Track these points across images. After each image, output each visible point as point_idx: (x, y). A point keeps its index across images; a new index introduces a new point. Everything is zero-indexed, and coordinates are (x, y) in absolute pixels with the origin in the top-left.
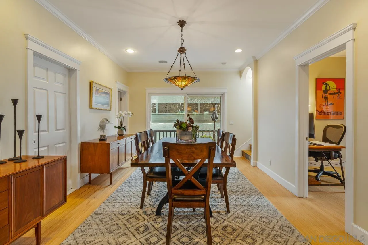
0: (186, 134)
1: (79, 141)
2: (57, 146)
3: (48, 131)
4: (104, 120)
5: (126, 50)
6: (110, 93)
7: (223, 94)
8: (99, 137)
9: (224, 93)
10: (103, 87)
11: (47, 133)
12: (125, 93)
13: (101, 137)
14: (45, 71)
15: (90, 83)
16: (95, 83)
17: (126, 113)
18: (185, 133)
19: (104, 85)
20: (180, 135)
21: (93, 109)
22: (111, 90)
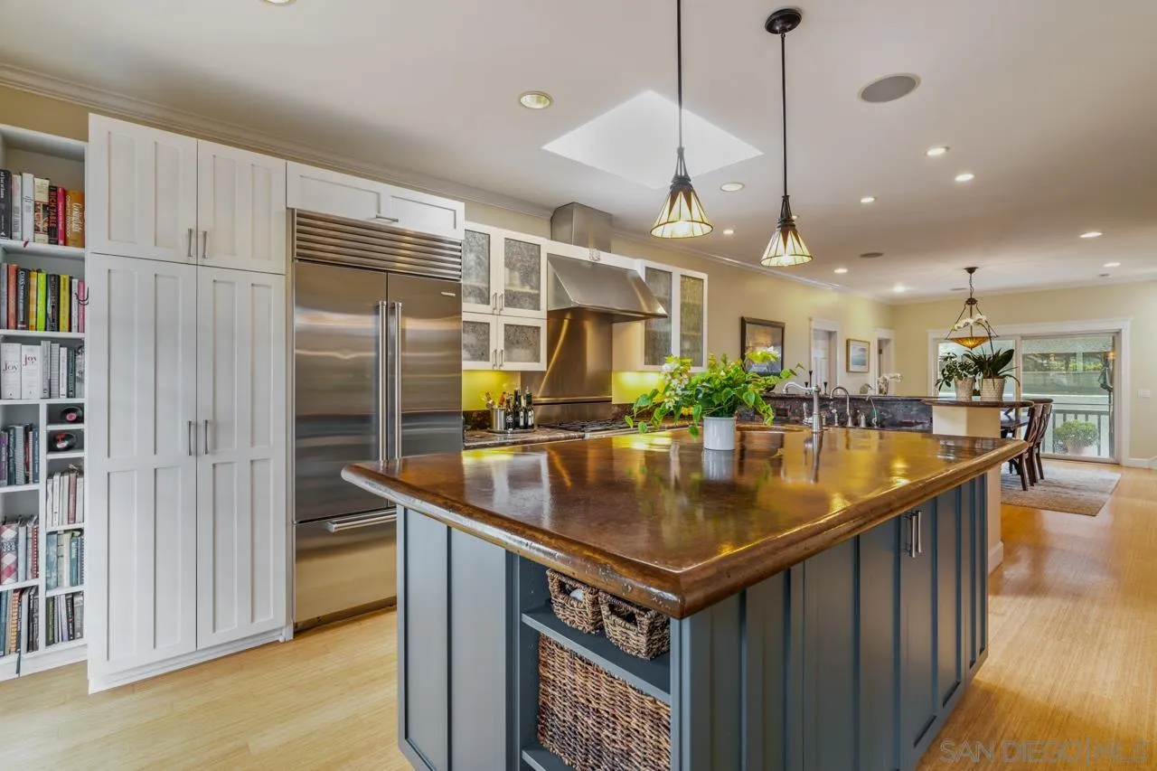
6: (868, 349)
7: (1117, 333)
9: (1121, 330)
10: (861, 343)
12: (887, 341)
15: (847, 342)
17: (893, 376)
22: (869, 343)
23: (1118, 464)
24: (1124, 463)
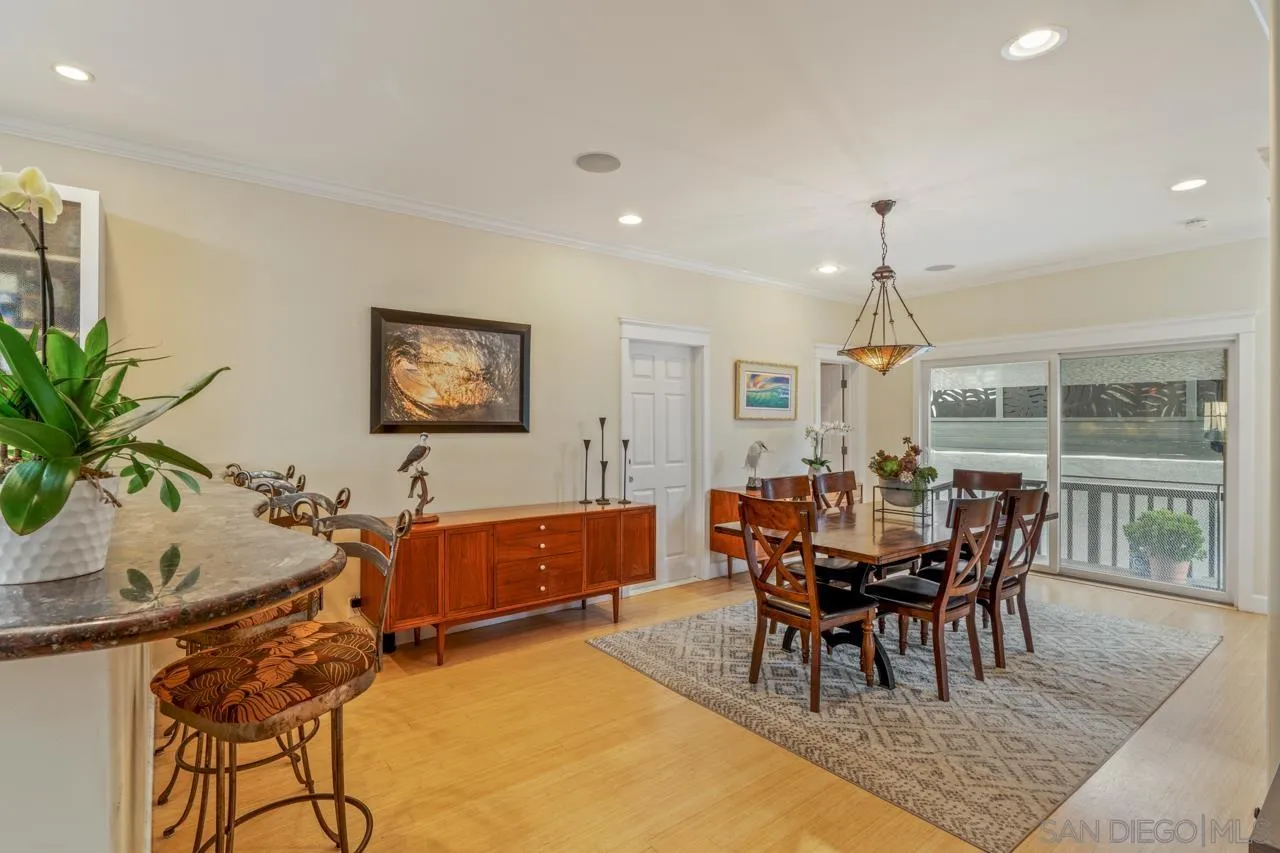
0: (898, 489)
1: (708, 487)
2: (669, 490)
3: (654, 463)
4: (757, 446)
5: (817, 269)
6: (794, 378)
8: (745, 483)
9: (1238, 335)
10: (773, 368)
11: (652, 466)
13: (749, 482)
14: (650, 362)
15: (736, 365)
16: (747, 362)
17: (831, 426)
18: (895, 486)
19: (773, 362)
20: (885, 490)
21: (742, 419)
22: (796, 368)
23: (1232, 605)
24: (1242, 605)
